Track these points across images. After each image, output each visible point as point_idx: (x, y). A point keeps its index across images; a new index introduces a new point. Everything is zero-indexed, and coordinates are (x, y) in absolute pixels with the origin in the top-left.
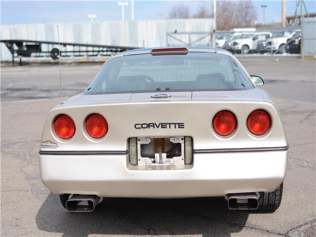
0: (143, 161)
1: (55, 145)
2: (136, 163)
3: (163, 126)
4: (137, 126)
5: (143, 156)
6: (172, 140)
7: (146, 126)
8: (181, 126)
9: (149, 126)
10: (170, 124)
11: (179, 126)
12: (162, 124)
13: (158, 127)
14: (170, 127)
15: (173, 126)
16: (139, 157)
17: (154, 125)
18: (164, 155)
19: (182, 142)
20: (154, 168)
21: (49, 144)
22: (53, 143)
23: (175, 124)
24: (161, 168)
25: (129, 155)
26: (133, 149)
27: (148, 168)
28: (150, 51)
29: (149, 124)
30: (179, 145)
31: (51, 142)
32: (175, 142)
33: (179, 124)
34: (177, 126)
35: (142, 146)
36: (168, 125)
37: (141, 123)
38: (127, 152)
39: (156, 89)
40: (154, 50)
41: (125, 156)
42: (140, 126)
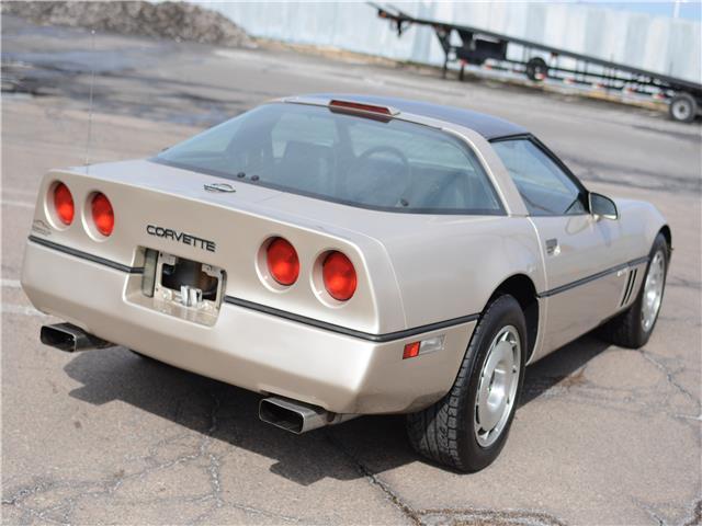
0: (163, 293)
1: (47, 229)
2: (150, 293)
3: (186, 239)
4: (150, 230)
5: (165, 284)
6: (204, 269)
8: (210, 246)
9: (166, 233)
10: (195, 239)
11: (208, 246)
12: (185, 235)
13: (178, 239)
14: (195, 245)
15: (199, 243)
16: (158, 284)
17: (173, 234)
18: (194, 292)
19: (219, 276)
20: (177, 312)
21: (40, 226)
22: (45, 226)
23: (203, 241)
25: (143, 278)
26: (149, 268)
28: (327, 102)
29: (166, 230)
31: (43, 223)
32: (210, 273)
33: (208, 242)
34: (205, 245)
35: (165, 266)
36: (193, 240)
37: (156, 226)
38: (133, 271)
39: (236, 173)
40: (333, 102)
41: (127, 276)
42: (154, 231)
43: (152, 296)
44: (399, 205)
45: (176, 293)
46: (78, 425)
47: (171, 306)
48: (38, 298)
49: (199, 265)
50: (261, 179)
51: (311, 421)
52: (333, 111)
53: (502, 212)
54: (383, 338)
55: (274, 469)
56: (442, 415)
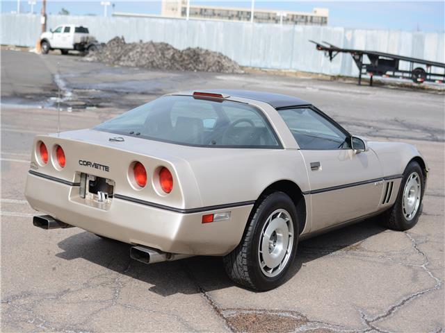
0: (90, 196)
2: (83, 196)
3: (96, 166)
5: (90, 191)
6: (107, 181)
8: (107, 169)
9: (87, 164)
10: (100, 165)
12: (96, 164)
15: (102, 167)
16: (87, 191)
17: (90, 164)
18: (103, 194)
20: (96, 205)
21: (34, 165)
23: (104, 166)
25: (80, 188)
26: (83, 183)
27: (90, 203)
28: (192, 94)
29: (88, 162)
33: (106, 167)
34: (104, 168)
35: (90, 182)
36: (99, 167)
37: (82, 160)
38: (74, 185)
39: (129, 132)
40: (195, 93)
41: (71, 187)
43: (85, 198)
44: (211, 144)
45: (96, 195)
46: (54, 269)
47: (93, 202)
48: (34, 203)
49: (105, 179)
50: (141, 134)
51: (154, 257)
52: (195, 98)
53: (281, 147)
54: (187, 211)
55: (151, 289)
56: (239, 257)
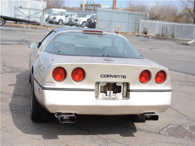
0: (102, 95)
1: (53, 84)
3: (115, 76)
4: (102, 76)
7: (106, 76)
9: (108, 76)
10: (119, 76)
11: (124, 77)
12: (115, 75)
13: (113, 77)
14: (119, 77)
16: (99, 92)
17: (111, 76)
21: (50, 84)
22: (53, 83)
24: (109, 99)
27: (103, 99)
29: (108, 75)
30: (120, 87)
31: (51, 83)
32: (118, 85)
33: (124, 76)
34: (122, 77)
37: (104, 75)
39: (102, 55)
40: (84, 31)
42: (103, 76)
43: (98, 96)
49: (116, 83)
50: (110, 55)
